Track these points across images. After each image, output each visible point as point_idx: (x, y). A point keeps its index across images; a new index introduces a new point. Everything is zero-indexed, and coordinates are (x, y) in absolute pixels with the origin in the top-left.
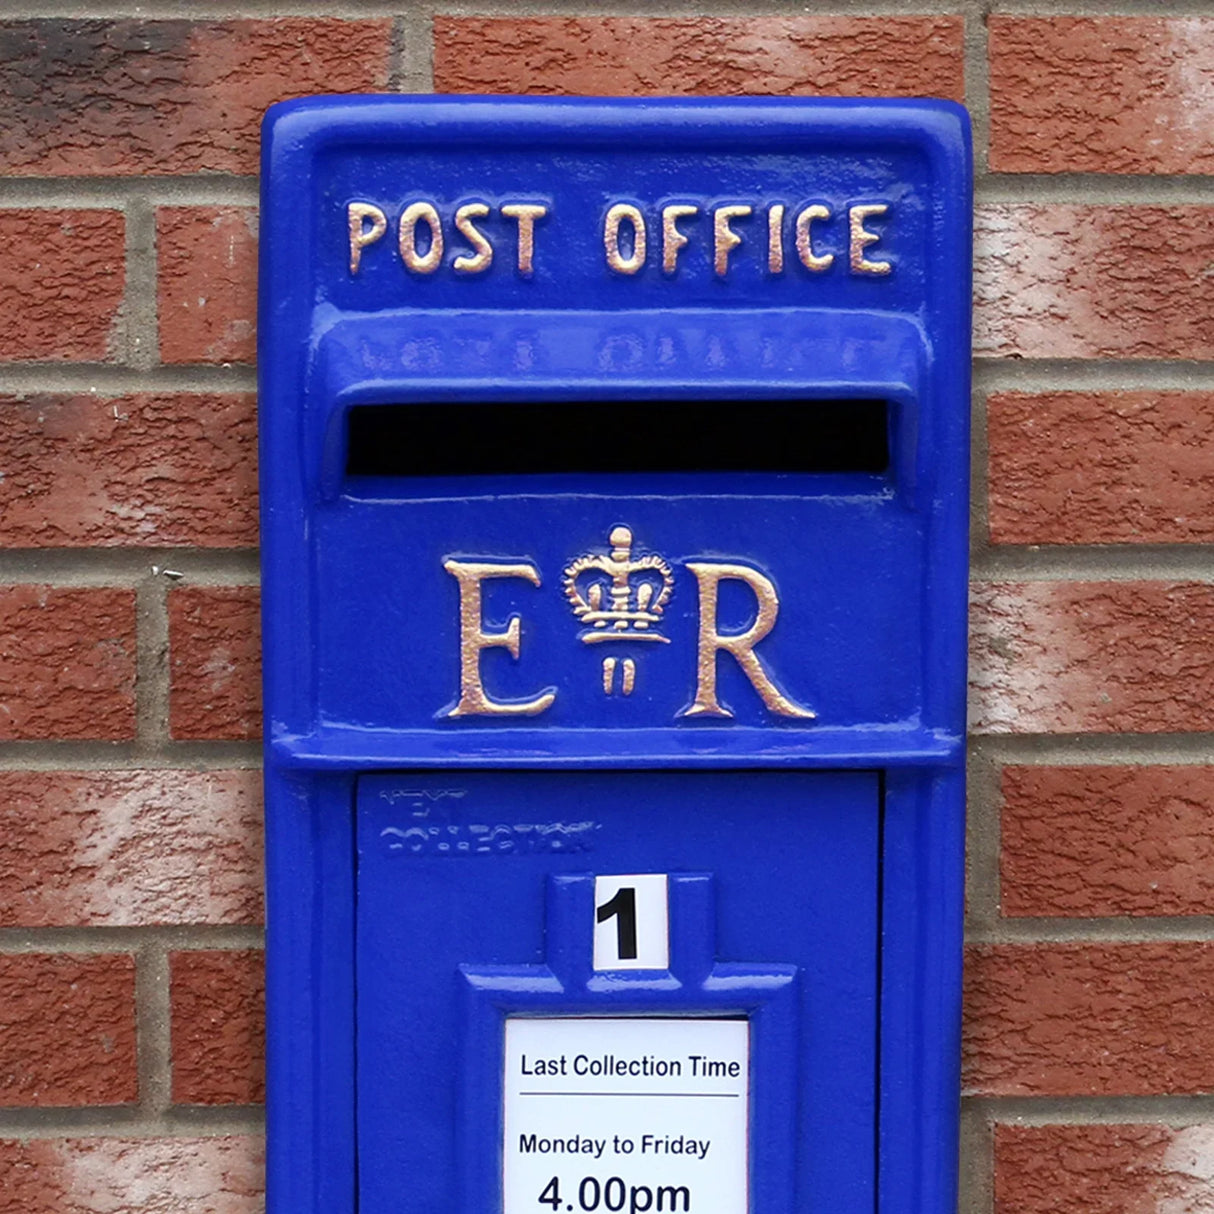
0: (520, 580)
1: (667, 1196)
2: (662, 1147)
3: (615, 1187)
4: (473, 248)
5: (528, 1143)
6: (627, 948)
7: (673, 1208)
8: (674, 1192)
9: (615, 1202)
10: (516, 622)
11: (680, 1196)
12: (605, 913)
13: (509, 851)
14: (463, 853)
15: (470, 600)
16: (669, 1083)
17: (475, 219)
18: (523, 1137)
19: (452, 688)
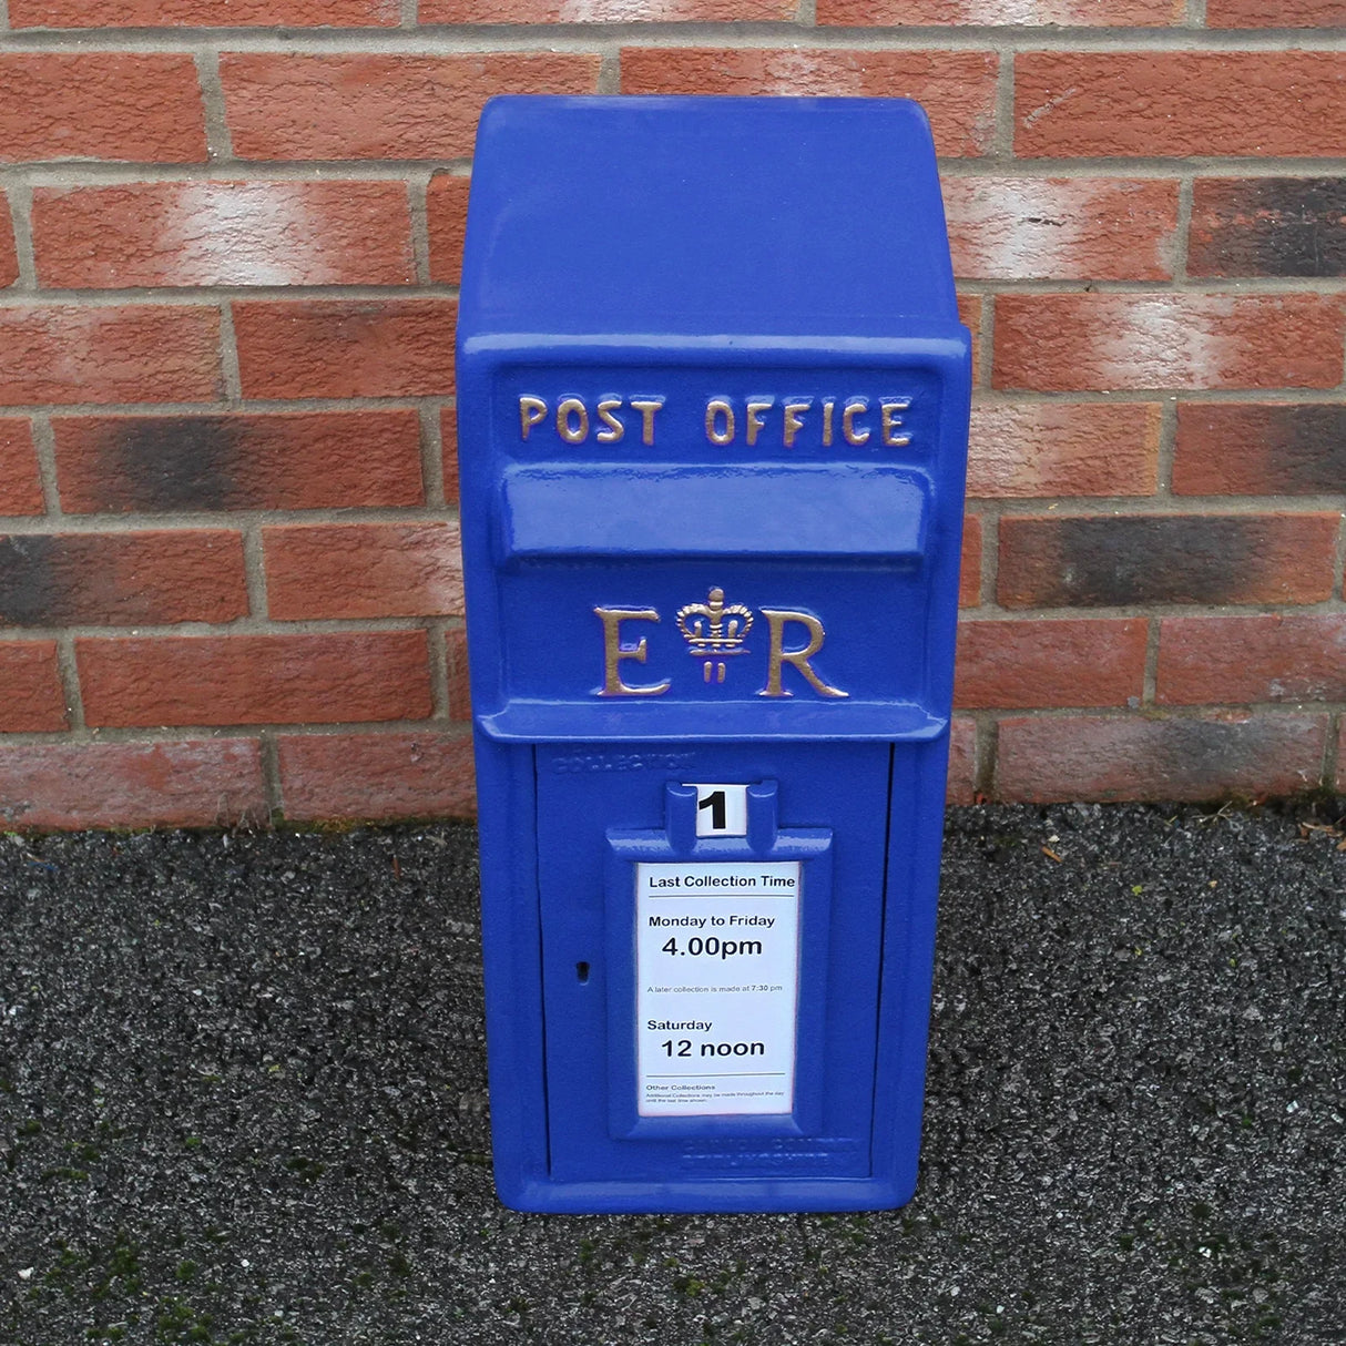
0: (647, 620)
1: (746, 947)
2: (743, 922)
3: (712, 943)
4: (611, 428)
5: (654, 921)
6: (719, 821)
7: (750, 952)
8: (751, 944)
9: (712, 950)
10: (643, 642)
11: (755, 947)
12: (704, 804)
13: (639, 768)
14: (609, 770)
15: (611, 631)
16: (748, 889)
17: (612, 410)
18: (652, 919)
19: (600, 679)
